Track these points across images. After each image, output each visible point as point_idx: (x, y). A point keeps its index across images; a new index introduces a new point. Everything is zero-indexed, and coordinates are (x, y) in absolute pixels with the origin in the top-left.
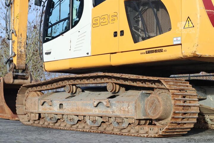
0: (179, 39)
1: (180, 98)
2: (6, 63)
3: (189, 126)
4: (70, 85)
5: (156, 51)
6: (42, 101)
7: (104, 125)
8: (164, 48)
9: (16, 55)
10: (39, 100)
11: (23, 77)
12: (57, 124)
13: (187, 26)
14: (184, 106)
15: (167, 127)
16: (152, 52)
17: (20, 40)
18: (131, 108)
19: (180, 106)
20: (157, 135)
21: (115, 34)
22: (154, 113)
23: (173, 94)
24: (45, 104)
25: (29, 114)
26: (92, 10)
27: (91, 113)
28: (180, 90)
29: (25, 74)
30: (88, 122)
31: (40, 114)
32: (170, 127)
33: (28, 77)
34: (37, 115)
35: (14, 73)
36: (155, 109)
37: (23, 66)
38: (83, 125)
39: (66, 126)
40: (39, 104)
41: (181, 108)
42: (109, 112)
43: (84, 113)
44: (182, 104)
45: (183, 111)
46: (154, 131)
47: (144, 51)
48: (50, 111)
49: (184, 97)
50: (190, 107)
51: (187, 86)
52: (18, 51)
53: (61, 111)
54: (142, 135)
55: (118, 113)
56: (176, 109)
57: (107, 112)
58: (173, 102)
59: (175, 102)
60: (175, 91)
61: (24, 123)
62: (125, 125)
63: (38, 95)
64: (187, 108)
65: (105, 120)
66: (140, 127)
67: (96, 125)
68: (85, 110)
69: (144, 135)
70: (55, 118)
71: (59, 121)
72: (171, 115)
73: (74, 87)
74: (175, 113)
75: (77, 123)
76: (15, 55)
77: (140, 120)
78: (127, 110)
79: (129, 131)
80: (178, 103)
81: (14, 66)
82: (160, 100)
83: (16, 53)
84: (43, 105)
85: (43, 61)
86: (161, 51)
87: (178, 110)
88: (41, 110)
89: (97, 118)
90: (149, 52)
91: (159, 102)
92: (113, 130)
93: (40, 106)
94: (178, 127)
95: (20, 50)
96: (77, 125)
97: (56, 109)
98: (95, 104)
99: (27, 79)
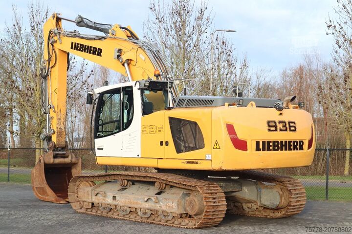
0: (210, 156)
1: (211, 200)
2: (44, 140)
3: (219, 220)
4: (122, 179)
5: (193, 163)
6: (96, 192)
7: (153, 217)
8: (199, 161)
9: (56, 133)
10: (92, 190)
11: (63, 155)
12: (111, 213)
13: (215, 147)
14: (214, 206)
15: (201, 222)
16: (190, 162)
17: (59, 117)
18: (175, 205)
19: (210, 206)
20: (194, 227)
21: (161, 143)
22: (191, 210)
23: (205, 197)
24: (99, 195)
25: (82, 203)
26: (142, 118)
27: (142, 206)
28: (211, 194)
29: (65, 152)
30: (139, 213)
31: (93, 204)
32: (203, 222)
33: (69, 155)
34: (90, 204)
35: (54, 152)
36: (193, 208)
37: (63, 144)
38: (135, 215)
39: (118, 215)
40: (93, 194)
41: (212, 207)
42: (157, 207)
43: (135, 206)
44: (212, 204)
45: (213, 210)
46: (192, 223)
47: (185, 161)
48: (104, 202)
49: (215, 199)
50: (219, 205)
51: (218, 189)
52: (57, 128)
53: (115, 203)
54: (183, 227)
55: (164, 208)
56: (207, 209)
57: (155, 206)
58: (205, 204)
59: (207, 203)
60: (207, 195)
61: (77, 210)
62: (170, 218)
63: (91, 186)
64: (217, 207)
65: (154, 213)
66: (182, 219)
67: (146, 216)
68: (137, 203)
69: (184, 227)
70: (109, 208)
71: (112, 211)
72: (204, 213)
73: (126, 181)
74: (206, 212)
75: (130, 213)
76: (54, 133)
77: (181, 214)
78: (171, 206)
79: (173, 223)
80: (210, 204)
81: (54, 145)
82: (196, 201)
83: (56, 131)
84: (96, 195)
85: (95, 154)
86: (197, 163)
87: (209, 209)
88: (94, 200)
89: (147, 210)
90: (188, 163)
91: (195, 202)
92: (160, 221)
93: (94, 197)
94: (209, 221)
95: (59, 127)
96: (129, 215)
97: (109, 200)
98: (146, 199)
99: (67, 157)
